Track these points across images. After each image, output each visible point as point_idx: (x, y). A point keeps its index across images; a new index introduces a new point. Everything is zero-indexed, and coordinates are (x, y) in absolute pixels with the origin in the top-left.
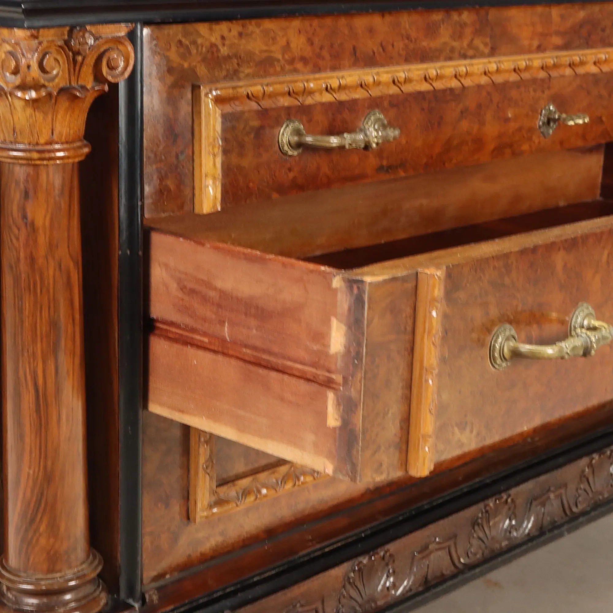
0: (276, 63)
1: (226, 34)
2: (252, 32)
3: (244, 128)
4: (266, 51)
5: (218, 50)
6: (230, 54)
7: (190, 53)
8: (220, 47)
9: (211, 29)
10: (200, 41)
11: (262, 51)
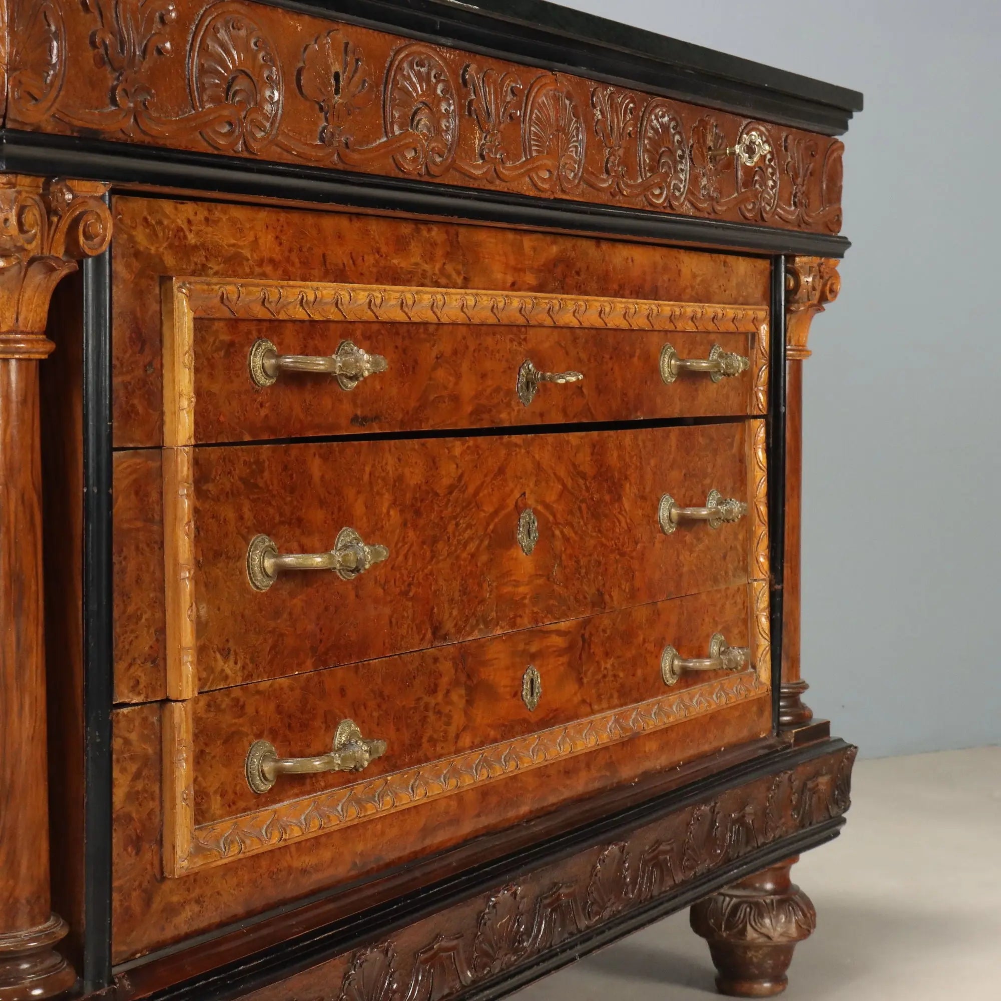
0: (245, 263)
1: (192, 217)
2: (219, 220)
3: (214, 342)
4: (234, 245)
5: (185, 237)
6: (198, 243)
7: (156, 235)
8: (187, 233)
9: (176, 208)
10: (166, 222)
11: (229, 245)
